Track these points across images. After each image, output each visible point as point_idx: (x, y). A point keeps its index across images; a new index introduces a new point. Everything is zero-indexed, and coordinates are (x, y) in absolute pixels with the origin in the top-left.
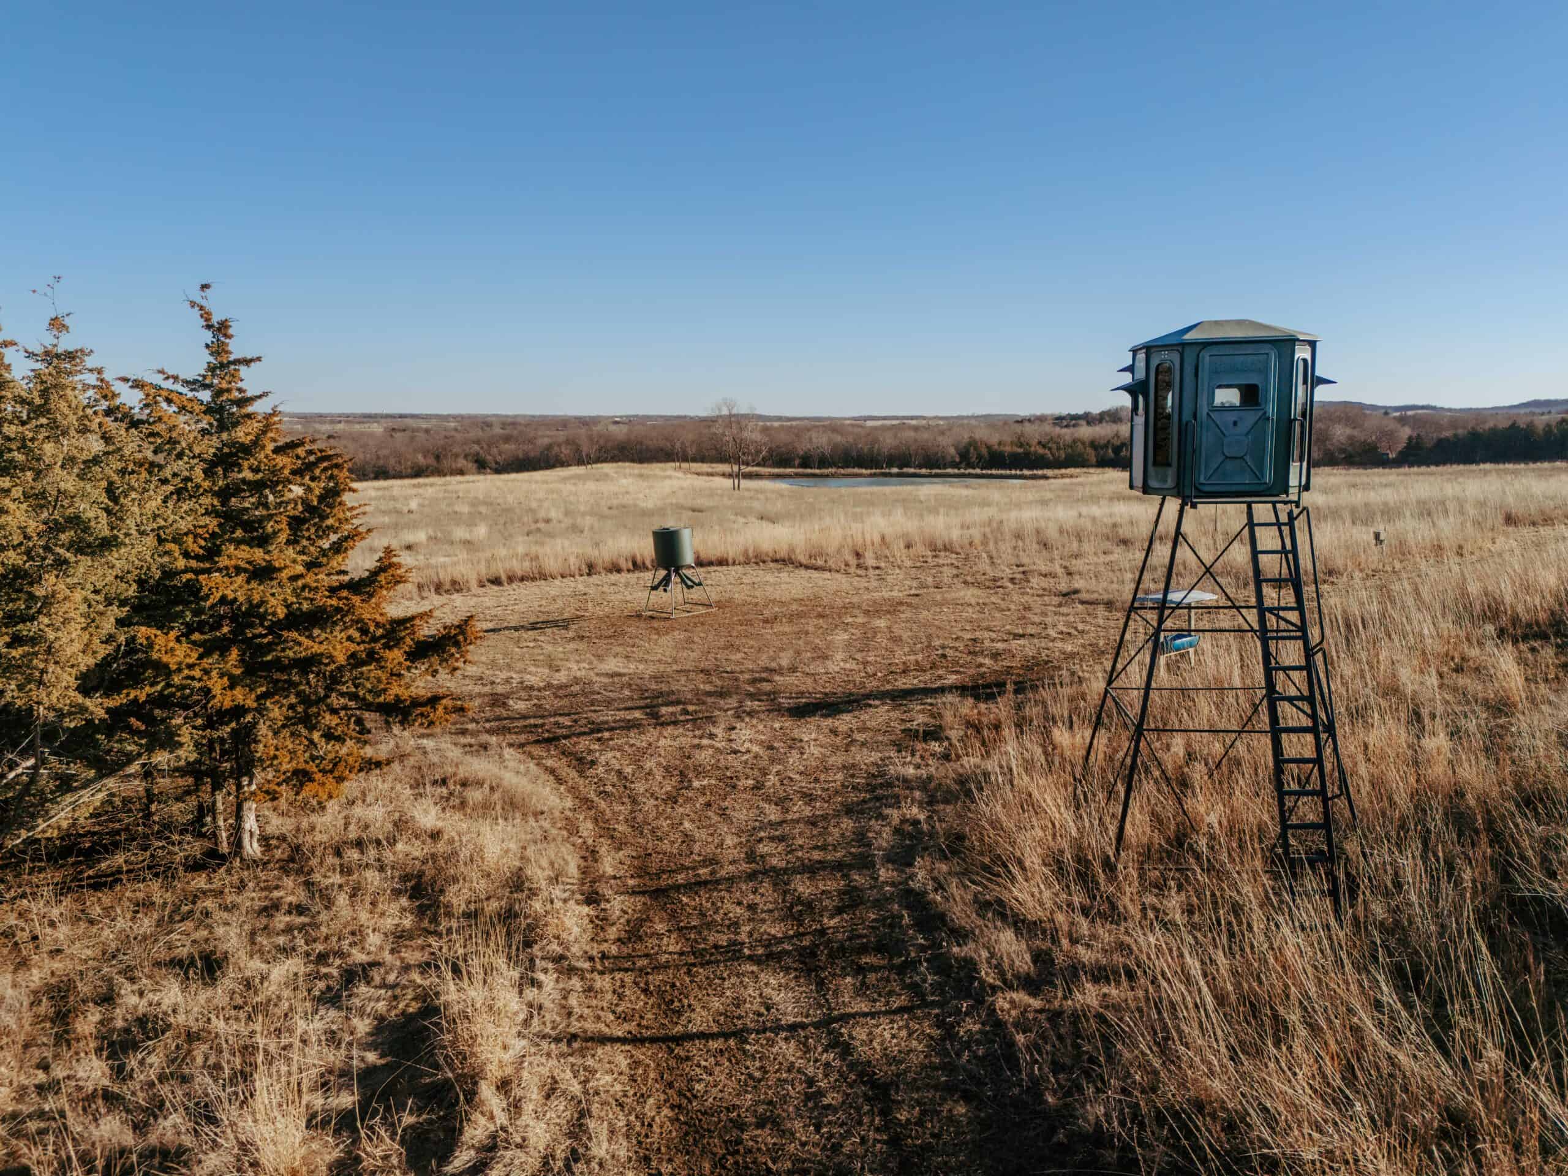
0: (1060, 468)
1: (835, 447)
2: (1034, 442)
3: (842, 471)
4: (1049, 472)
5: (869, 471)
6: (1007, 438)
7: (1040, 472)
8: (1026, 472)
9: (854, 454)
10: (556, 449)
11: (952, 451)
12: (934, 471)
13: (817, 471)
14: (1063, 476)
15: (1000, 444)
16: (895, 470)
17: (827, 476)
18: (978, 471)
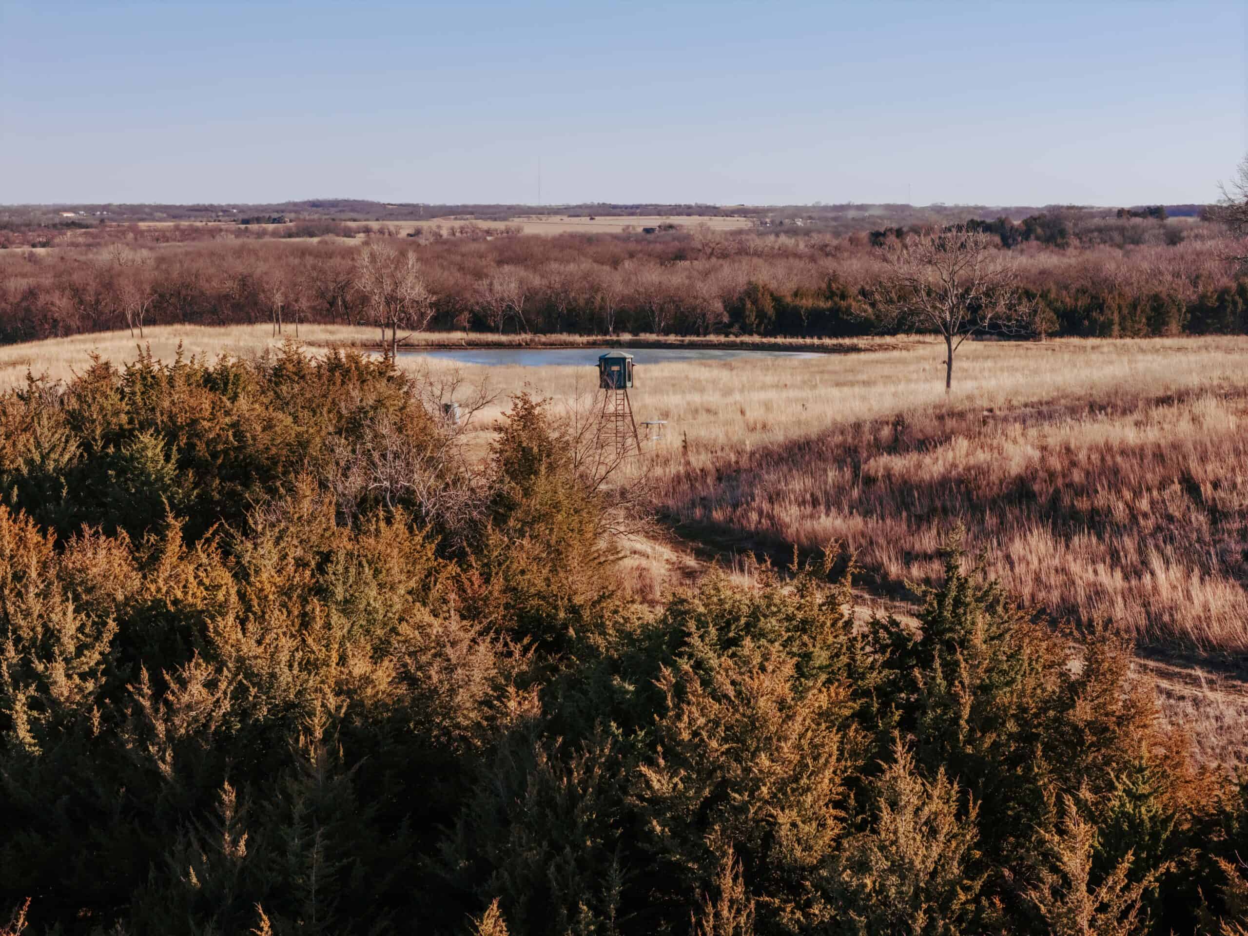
0: (882, 334)
1: (530, 295)
2: (854, 290)
3: (543, 338)
4: (861, 342)
5: (585, 339)
6: (812, 283)
7: (847, 341)
8: (828, 341)
9: (562, 307)
10: (42, 299)
11: (718, 306)
12: (688, 339)
13: (504, 338)
14: (882, 348)
15: (796, 294)
16: (626, 337)
17: (519, 346)
18: (756, 339)
